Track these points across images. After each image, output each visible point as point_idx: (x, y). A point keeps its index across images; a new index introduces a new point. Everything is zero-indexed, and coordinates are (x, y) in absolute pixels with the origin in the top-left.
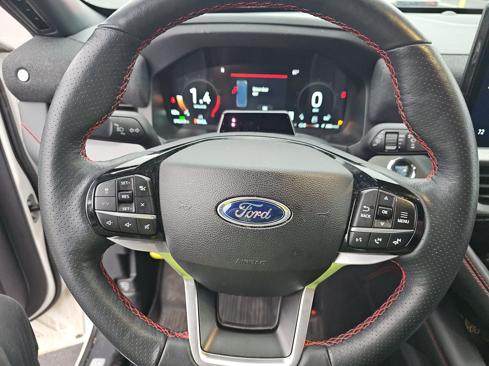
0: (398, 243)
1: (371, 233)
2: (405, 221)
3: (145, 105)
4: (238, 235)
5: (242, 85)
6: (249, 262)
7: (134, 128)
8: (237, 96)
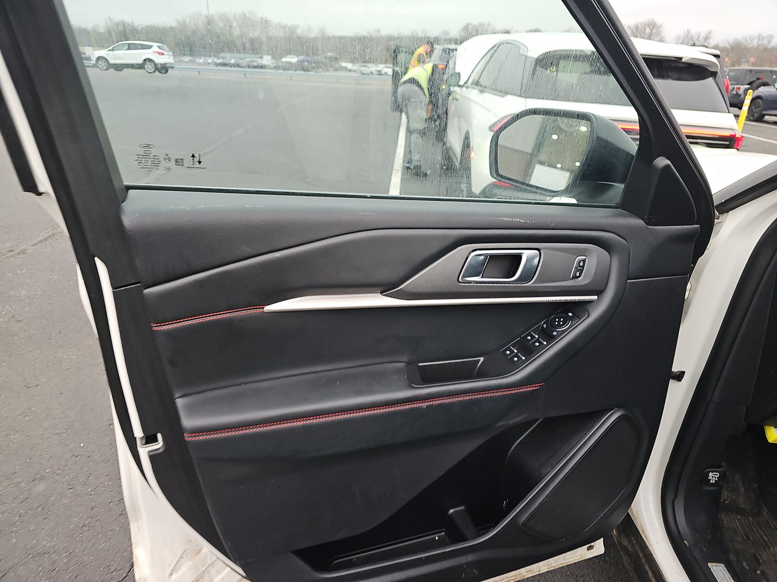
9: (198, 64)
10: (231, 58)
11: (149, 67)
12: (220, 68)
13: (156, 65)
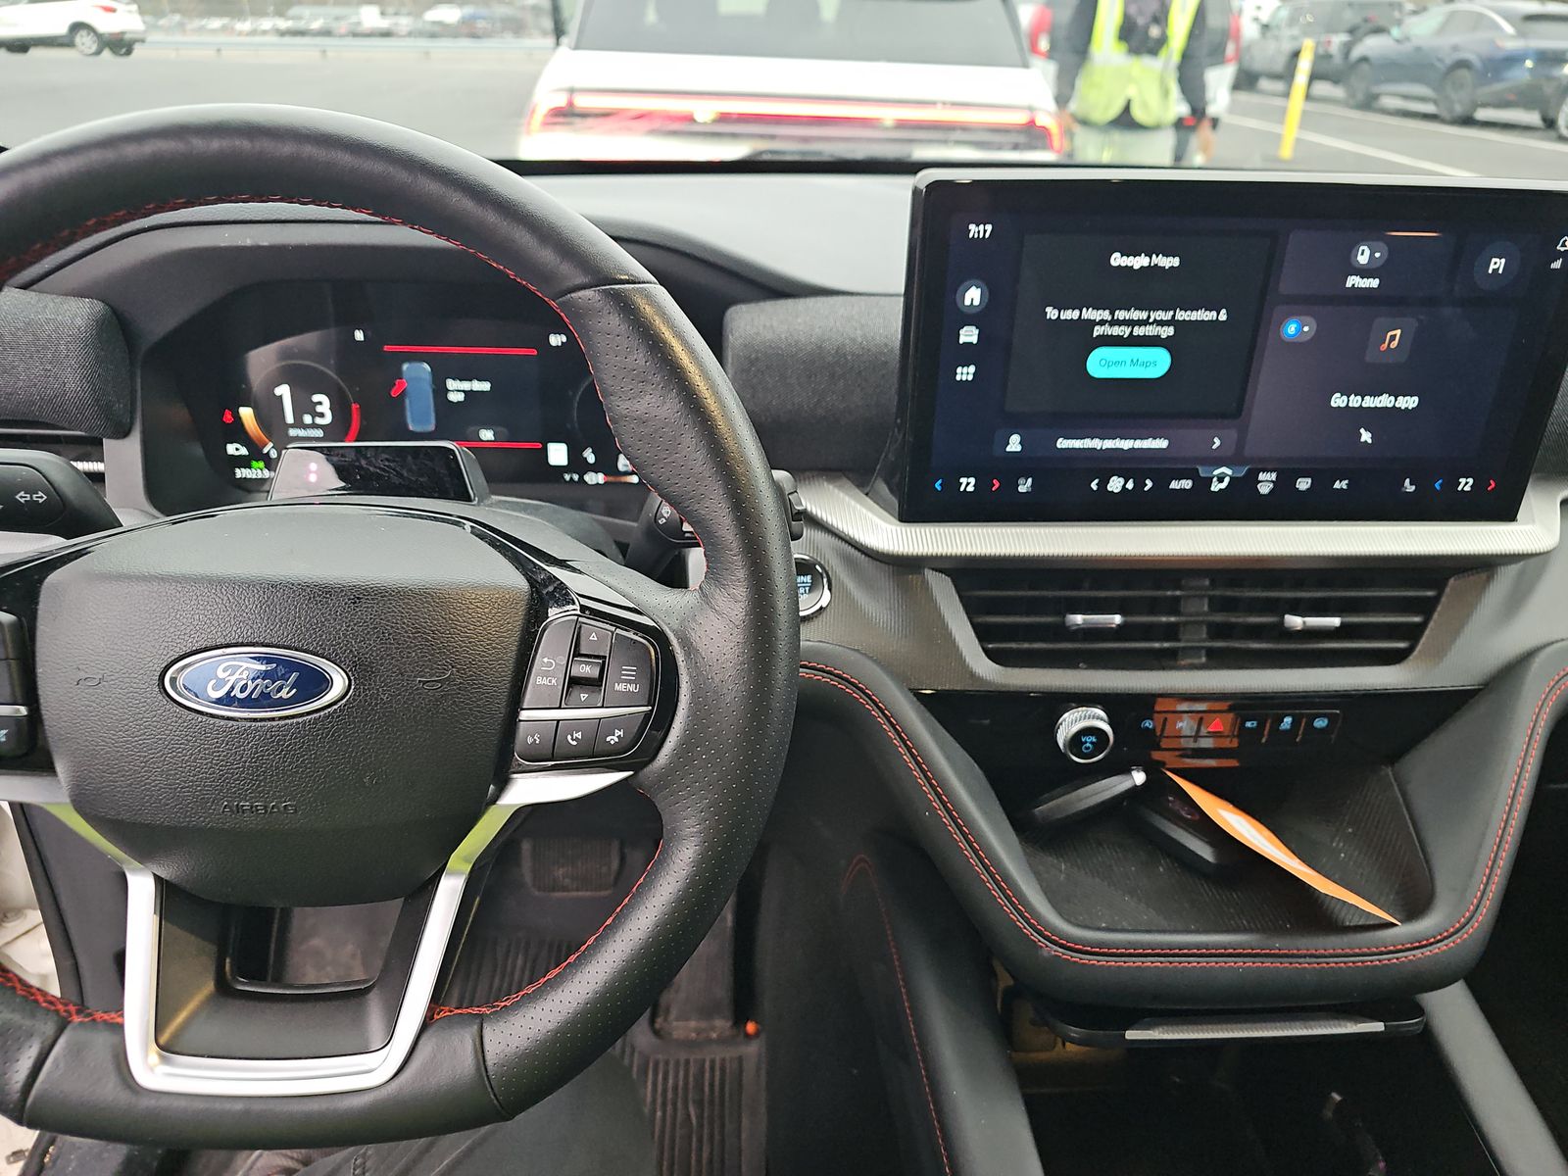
0: (617, 740)
1: (558, 721)
2: (632, 688)
3: (123, 433)
4: (217, 742)
5: (417, 373)
6: (252, 808)
7: (32, 491)
8: (407, 401)
9: (240, 34)
10: (315, 17)
11: (84, 40)
12: (287, 40)
13: (98, 36)
